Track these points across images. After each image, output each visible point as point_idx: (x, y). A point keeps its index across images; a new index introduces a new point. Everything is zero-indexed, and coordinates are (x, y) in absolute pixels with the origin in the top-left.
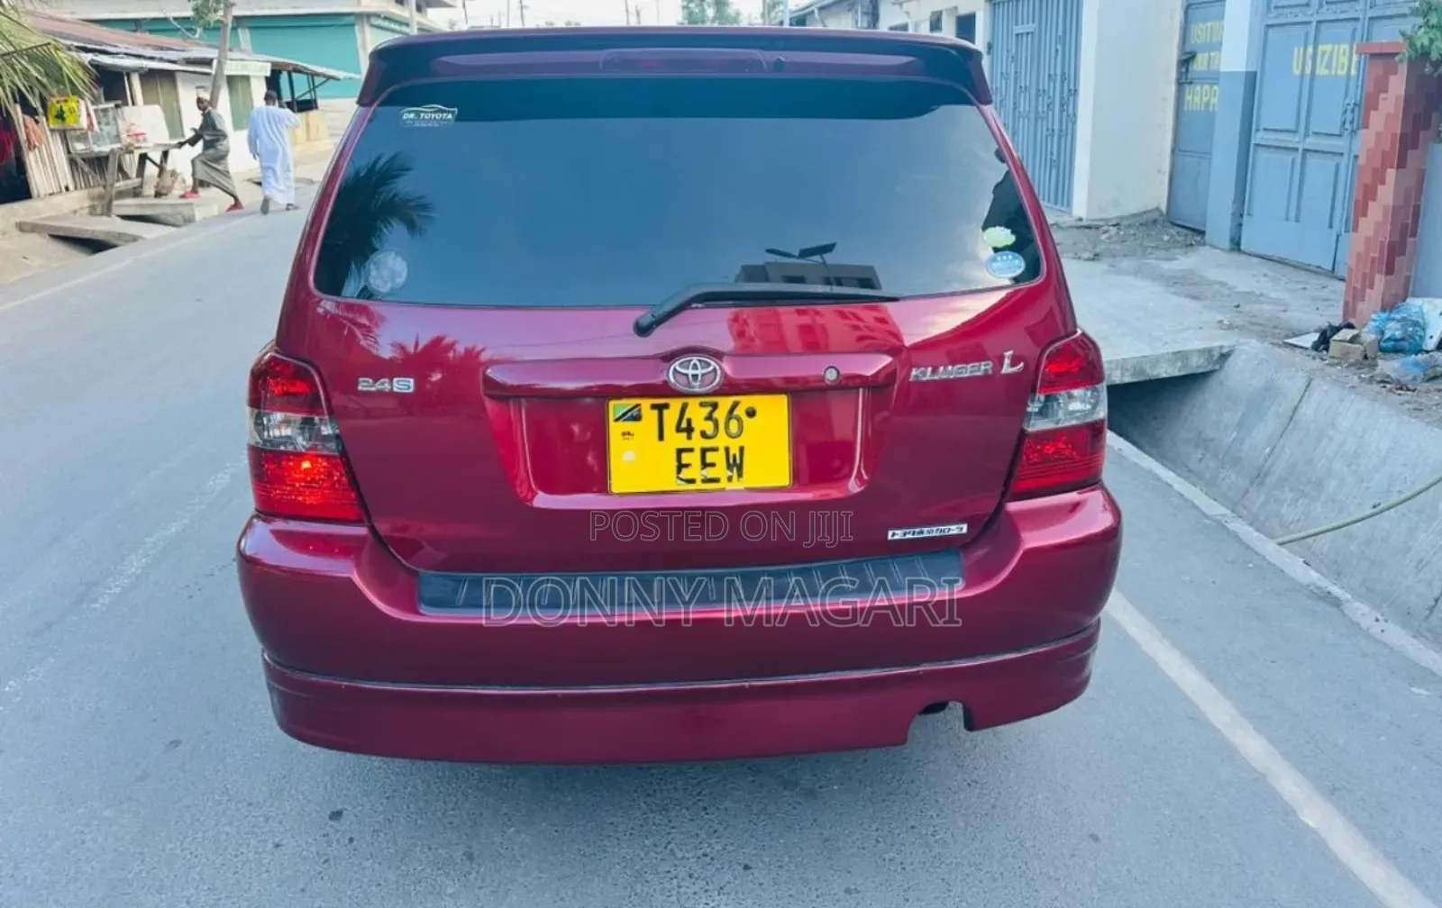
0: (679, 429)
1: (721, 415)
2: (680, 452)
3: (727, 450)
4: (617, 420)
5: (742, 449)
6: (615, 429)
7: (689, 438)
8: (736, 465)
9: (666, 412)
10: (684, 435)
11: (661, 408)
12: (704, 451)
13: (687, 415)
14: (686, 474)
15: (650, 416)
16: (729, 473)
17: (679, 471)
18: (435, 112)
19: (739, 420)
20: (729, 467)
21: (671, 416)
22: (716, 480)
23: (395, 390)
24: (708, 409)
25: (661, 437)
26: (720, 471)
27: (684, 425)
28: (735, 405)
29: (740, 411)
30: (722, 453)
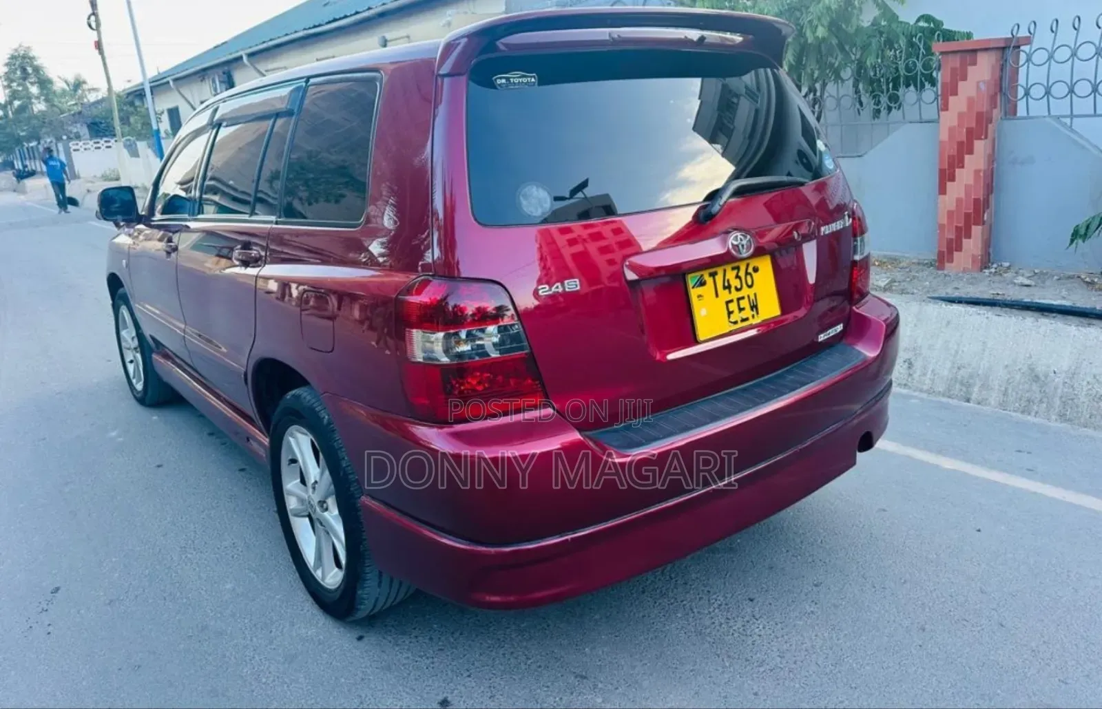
0: (725, 288)
1: (742, 274)
2: (728, 303)
3: (749, 297)
4: (693, 287)
5: (755, 295)
6: (694, 293)
7: (730, 292)
8: (754, 307)
9: (717, 277)
10: (727, 291)
11: (713, 275)
12: (739, 299)
13: (727, 278)
14: (733, 318)
15: (709, 280)
16: (752, 313)
17: (729, 317)
18: (520, 77)
19: (750, 274)
20: (752, 309)
21: (719, 278)
22: (747, 319)
23: (567, 290)
24: (735, 272)
25: (717, 295)
26: (748, 313)
27: (726, 284)
28: (748, 265)
29: (750, 270)
30: (746, 299)
